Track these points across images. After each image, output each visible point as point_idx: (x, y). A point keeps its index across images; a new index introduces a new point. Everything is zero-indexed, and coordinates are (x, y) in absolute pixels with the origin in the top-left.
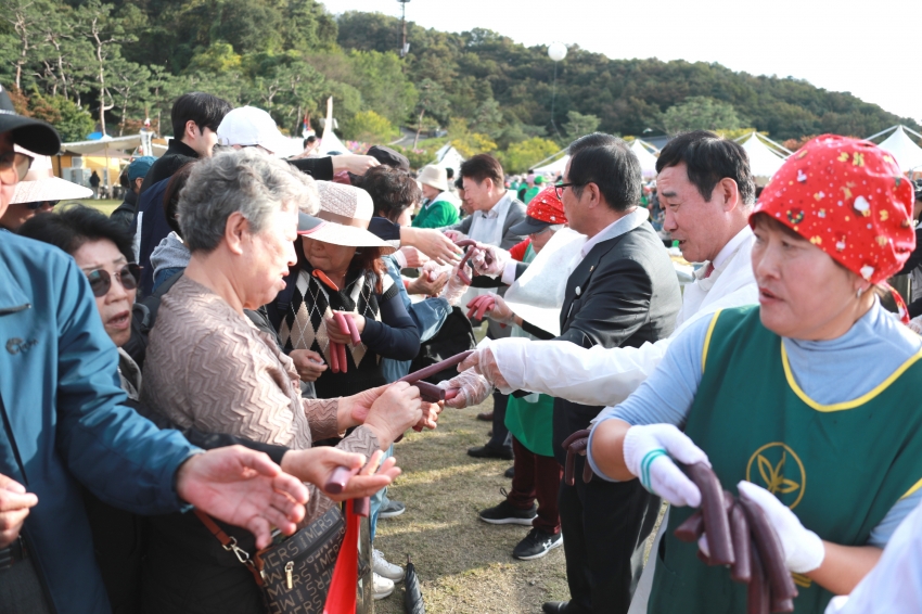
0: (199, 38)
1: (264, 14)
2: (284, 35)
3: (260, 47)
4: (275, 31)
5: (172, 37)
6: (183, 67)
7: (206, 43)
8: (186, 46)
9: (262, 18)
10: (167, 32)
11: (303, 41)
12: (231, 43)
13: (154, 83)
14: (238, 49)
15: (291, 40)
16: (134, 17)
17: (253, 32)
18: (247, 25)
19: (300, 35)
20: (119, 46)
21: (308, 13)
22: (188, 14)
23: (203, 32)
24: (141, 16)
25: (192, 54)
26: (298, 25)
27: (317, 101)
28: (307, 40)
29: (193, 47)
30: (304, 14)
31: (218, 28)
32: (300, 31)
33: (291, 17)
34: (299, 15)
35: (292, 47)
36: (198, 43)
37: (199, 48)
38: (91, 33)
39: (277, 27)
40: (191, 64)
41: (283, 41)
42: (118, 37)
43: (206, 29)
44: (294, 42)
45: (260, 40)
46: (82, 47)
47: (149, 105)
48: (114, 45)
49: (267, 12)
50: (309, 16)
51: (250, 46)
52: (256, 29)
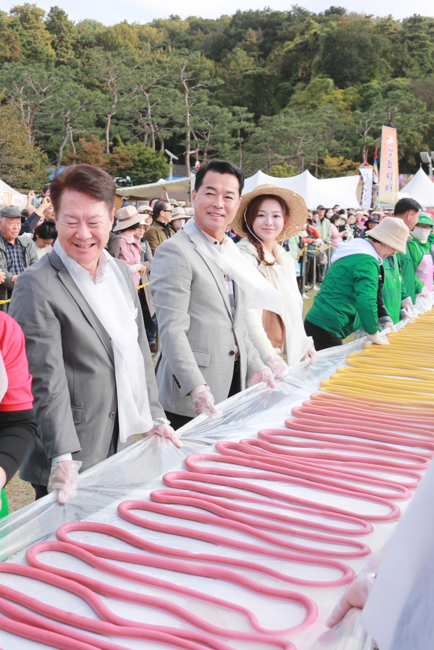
0: (300, 75)
1: (369, 42)
2: (394, 63)
3: (366, 78)
4: (383, 59)
5: (273, 76)
6: (284, 106)
7: (307, 80)
8: (287, 84)
9: (367, 46)
10: (268, 73)
11: (416, 67)
12: (332, 77)
13: (235, 124)
14: (341, 84)
15: (400, 67)
16: (240, 61)
17: (357, 63)
18: (351, 56)
19: (412, 60)
20: (207, 91)
21: (423, 34)
22: (290, 51)
23: (305, 69)
24: (247, 58)
25: (293, 92)
26: (411, 49)
27: (422, 133)
28: (421, 65)
29: (294, 85)
30: (418, 37)
31: (319, 62)
32: (413, 56)
33: (402, 42)
34: (412, 39)
35: (403, 75)
36: (299, 80)
37: (300, 85)
38: (179, 81)
39: (384, 54)
40: (291, 103)
41: (393, 70)
42: (206, 82)
43: (307, 65)
44: (404, 69)
45: (364, 71)
46: (169, 95)
47: (227, 146)
48: (201, 90)
49: (373, 40)
50: (424, 38)
51: (354, 79)
52: (360, 60)
